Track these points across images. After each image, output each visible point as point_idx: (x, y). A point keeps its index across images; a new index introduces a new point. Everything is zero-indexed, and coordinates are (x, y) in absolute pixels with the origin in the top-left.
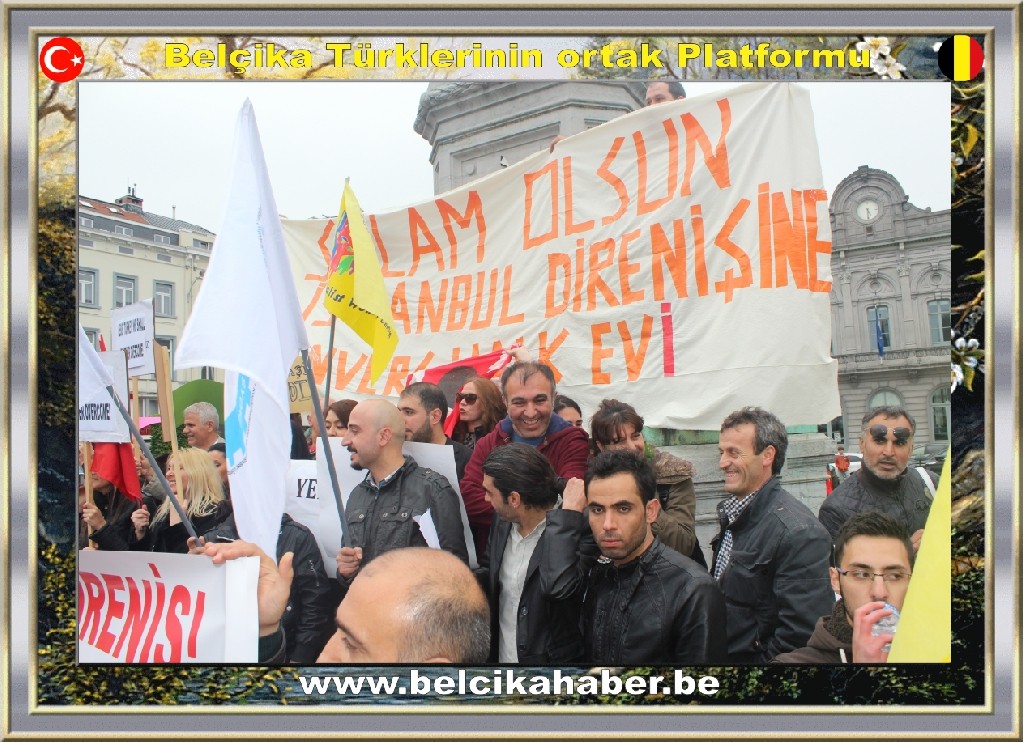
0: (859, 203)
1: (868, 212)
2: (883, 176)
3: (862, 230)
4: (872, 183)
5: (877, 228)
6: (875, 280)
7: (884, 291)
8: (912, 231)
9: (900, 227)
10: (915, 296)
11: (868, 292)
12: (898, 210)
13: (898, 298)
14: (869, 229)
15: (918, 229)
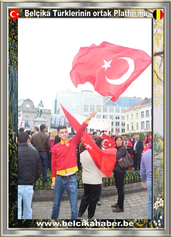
0: (27, 104)
1: (28, 106)
2: (31, 101)
3: (26, 109)
4: (29, 102)
5: (29, 109)
6: (27, 117)
7: (28, 119)
8: (34, 110)
9: (32, 109)
10: (33, 120)
11: (26, 118)
12: (32, 107)
13: (30, 120)
14: (28, 109)
15: (35, 110)
